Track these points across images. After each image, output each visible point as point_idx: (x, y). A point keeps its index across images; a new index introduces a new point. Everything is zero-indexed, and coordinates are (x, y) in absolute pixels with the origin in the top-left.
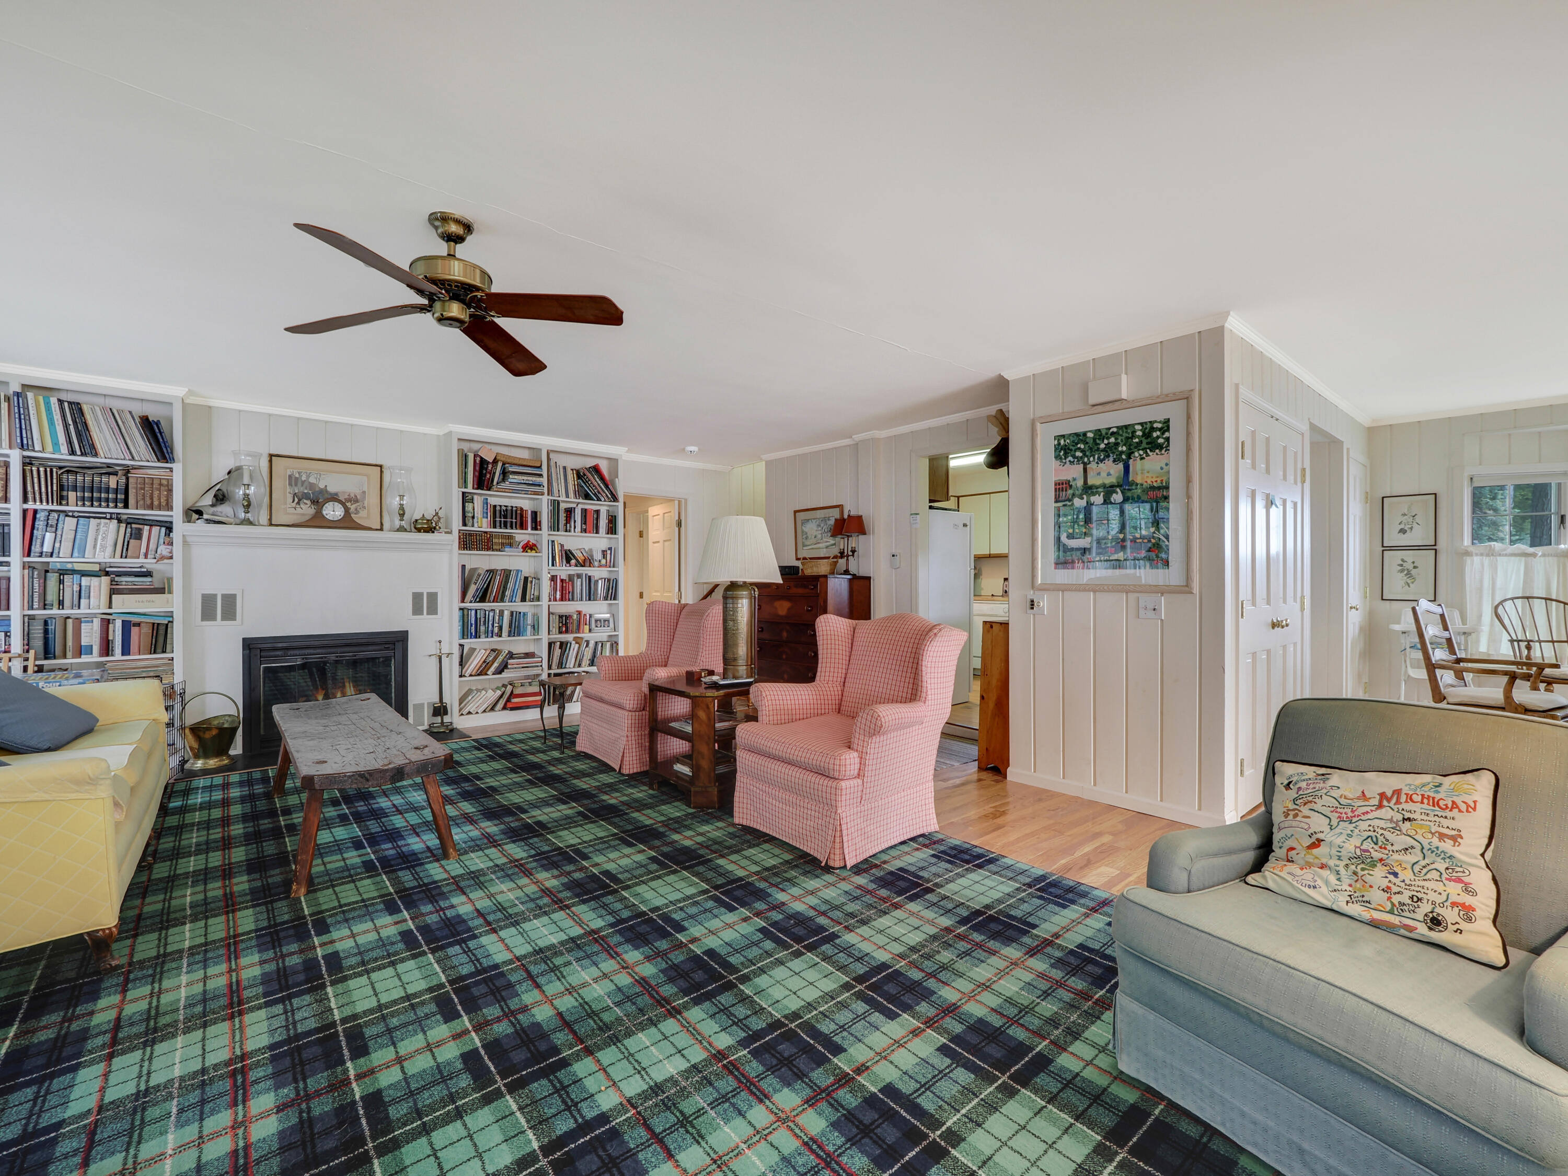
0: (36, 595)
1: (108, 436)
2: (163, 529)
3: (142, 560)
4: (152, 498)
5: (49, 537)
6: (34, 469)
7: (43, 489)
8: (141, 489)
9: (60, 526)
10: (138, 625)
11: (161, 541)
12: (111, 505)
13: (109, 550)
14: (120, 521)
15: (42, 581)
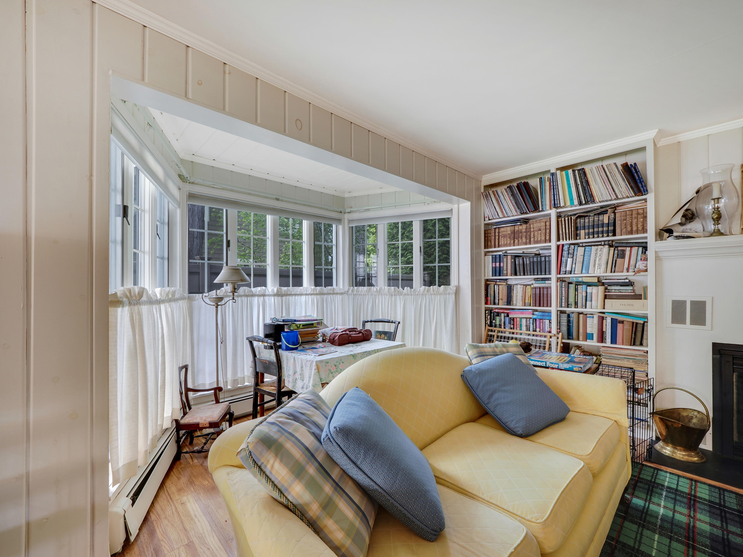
0: (563, 298)
1: (601, 186)
2: (641, 249)
3: (625, 273)
4: (631, 226)
5: (570, 260)
6: (563, 219)
7: (567, 231)
8: (624, 220)
9: (575, 253)
10: (622, 322)
11: (639, 258)
12: (605, 235)
13: (603, 267)
14: (611, 246)
15: (567, 289)
